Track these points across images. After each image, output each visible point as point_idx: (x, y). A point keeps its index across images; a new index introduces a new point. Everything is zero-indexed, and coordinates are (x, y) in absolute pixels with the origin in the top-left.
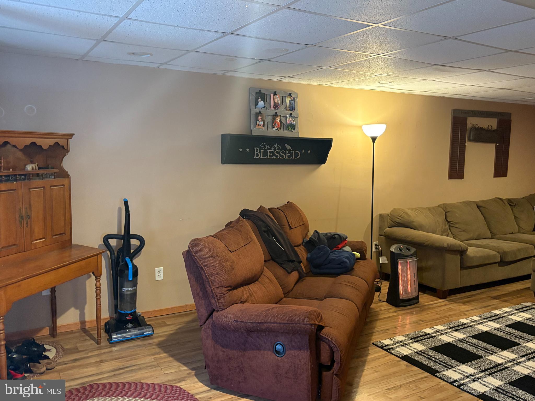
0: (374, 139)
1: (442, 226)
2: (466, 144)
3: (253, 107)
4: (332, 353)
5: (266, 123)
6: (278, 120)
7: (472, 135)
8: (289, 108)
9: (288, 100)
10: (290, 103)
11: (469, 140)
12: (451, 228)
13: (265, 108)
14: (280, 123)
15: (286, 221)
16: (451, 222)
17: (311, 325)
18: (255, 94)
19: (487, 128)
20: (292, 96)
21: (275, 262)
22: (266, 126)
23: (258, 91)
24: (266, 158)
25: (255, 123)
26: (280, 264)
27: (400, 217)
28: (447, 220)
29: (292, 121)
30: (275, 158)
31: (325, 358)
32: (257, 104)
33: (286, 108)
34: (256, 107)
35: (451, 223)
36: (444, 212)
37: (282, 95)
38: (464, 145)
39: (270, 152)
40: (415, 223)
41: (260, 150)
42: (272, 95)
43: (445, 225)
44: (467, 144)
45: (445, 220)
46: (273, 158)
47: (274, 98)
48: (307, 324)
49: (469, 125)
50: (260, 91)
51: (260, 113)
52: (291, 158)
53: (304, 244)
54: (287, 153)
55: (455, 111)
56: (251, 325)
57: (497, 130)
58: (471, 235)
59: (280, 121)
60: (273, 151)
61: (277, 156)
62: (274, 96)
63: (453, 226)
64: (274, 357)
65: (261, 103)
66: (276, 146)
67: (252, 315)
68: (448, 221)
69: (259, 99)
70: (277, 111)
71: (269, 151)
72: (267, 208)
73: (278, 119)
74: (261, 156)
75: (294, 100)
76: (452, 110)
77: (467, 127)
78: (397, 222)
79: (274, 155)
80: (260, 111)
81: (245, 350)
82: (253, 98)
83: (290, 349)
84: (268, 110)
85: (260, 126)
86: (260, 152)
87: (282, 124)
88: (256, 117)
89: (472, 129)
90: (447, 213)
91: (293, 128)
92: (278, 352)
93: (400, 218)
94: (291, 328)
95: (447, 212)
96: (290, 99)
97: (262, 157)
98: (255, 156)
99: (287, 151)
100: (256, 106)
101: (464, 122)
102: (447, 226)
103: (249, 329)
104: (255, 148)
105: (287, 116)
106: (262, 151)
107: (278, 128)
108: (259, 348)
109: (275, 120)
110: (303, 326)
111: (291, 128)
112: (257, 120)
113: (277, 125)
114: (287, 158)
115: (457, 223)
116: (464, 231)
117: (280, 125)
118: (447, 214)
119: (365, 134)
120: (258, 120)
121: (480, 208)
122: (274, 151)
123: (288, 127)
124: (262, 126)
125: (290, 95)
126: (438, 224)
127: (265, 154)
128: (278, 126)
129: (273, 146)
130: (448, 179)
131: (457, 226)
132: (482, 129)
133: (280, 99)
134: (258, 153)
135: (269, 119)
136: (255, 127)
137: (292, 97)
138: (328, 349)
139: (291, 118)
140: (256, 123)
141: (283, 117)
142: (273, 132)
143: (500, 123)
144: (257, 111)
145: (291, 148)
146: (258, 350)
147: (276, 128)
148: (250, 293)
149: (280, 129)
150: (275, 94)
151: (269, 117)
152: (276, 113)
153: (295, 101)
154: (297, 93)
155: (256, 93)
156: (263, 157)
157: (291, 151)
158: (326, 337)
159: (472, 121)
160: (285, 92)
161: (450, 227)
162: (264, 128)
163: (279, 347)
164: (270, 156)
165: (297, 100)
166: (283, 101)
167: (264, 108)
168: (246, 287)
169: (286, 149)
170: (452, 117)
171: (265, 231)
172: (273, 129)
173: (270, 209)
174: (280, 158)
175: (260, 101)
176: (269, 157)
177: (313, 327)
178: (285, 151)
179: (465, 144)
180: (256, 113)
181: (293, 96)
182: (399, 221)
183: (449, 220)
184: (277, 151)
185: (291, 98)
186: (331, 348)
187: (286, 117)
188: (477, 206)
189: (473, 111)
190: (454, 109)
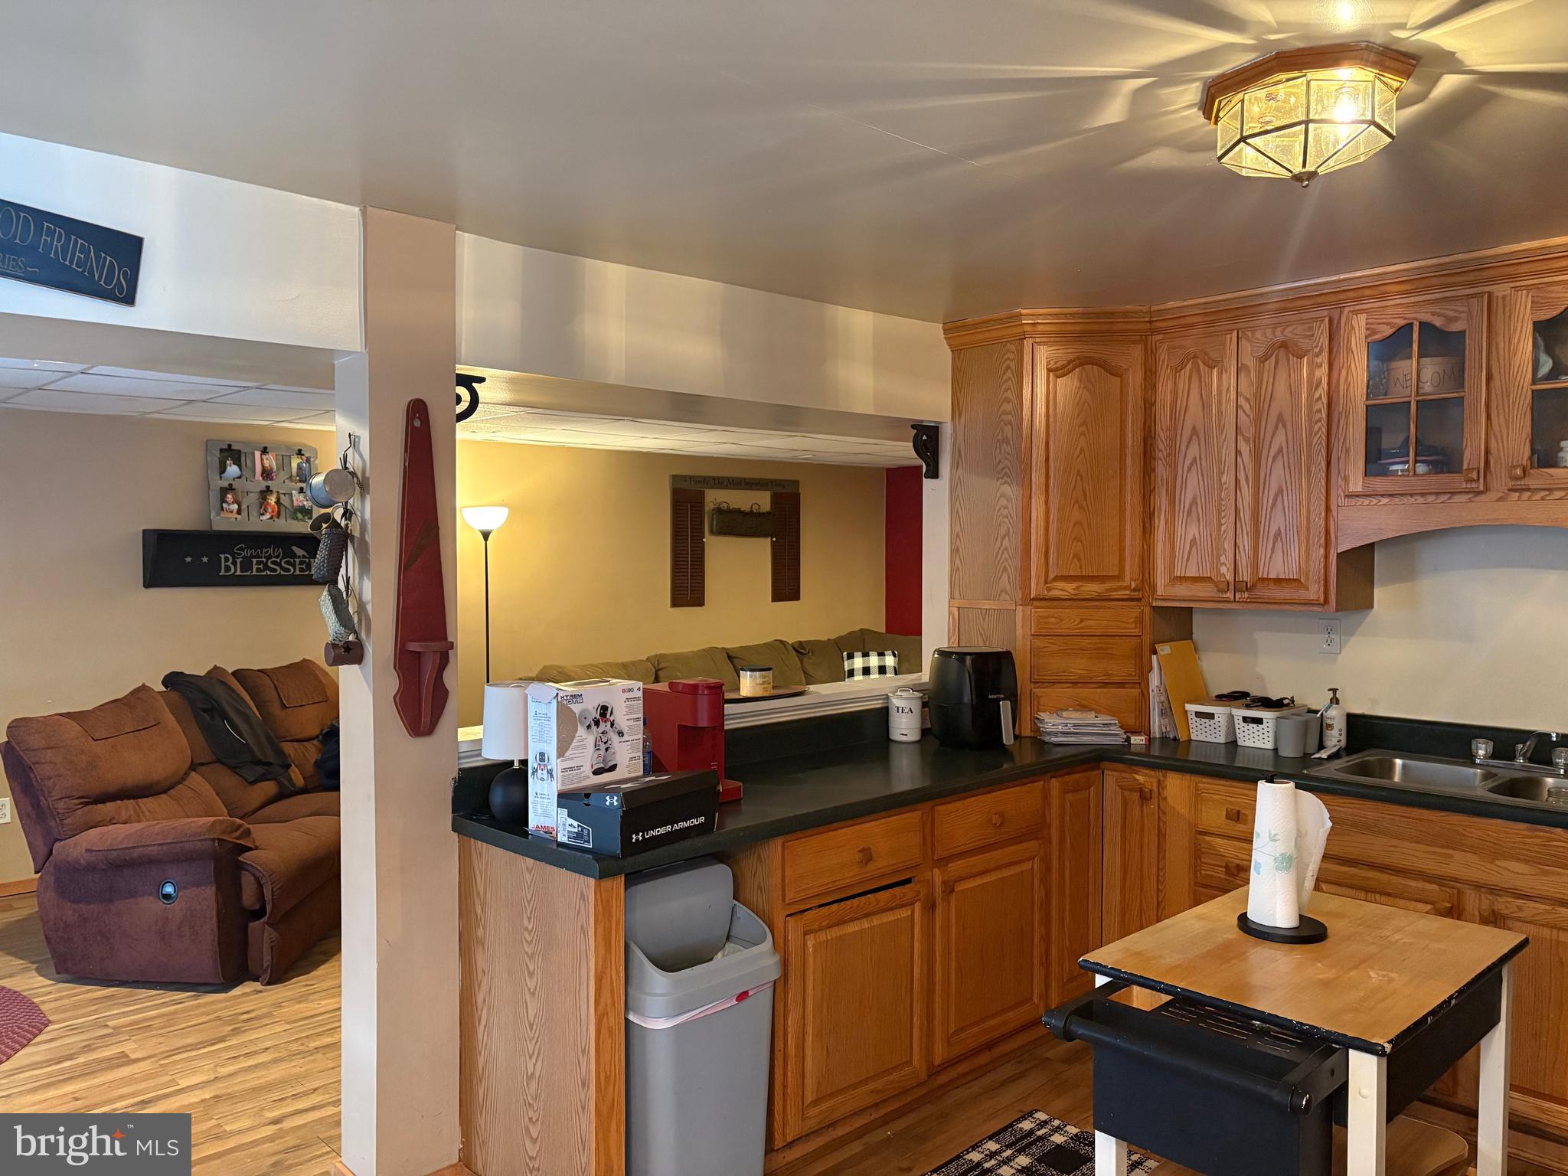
0: (486, 535)
2: (704, 540)
3: (214, 476)
4: (260, 887)
5: (244, 507)
6: (272, 500)
7: (716, 523)
8: (298, 478)
9: (295, 462)
10: (299, 467)
11: (712, 532)
13: (243, 478)
14: (276, 506)
15: (275, 693)
17: (213, 840)
18: (219, 453)
19: (750, 510)
20: (303, 455)
21: (224, 764)
22: (245, 513)
23: (226, 447)
24: (248, 574)
25: (219, 507)
26: (234, 769)
29: (305, 503)
30: (269, 573)
31: (248, 898)
32: (223, 469)
33: (291, 477)
34: (221, 477)
36: (654, 670)
37: (282, 454)
38: (700, 541)
39: (258, 563)
41: (234, 558)
42: (258, 454)
44: (708, 539)
46: (264, 573)
47: (262, 460)
48: (205, 840)
49: (709, 506)
50: (230, 446)
51: (230, 488)
52: (307, 573)
53: (321, 737)
54: (297, 563)
55: (675, 478)
56: (115, 854)
57: (768, 513)
59: (278, 502)
60: (264, 560)
61: (276, 570)
62: (264, 457)
64: (161, 904)
65: (233, 470)
66: (271, 551)
67: (116, 838)
69: (228, 462)
70: (269, 483)
71: (254, 560)
72: (230, 672)
73: (271, 498)
74: (235, 571)
75: (308, 461)
76: (670, 476)
77: (706, 509)
79: (266, 568)
80: (231, 485)
81: (111, 901)
82: (215, 460)
83: (185, 888)
84: (249, 482)
85: (232, 512)
86: (234, 564)
87: (283, 509)
88: (221, 496)
89: (717, 511)
91: (307, 515)
92: (167, 897)
94: (179, 851)
95: (660, 669)
96: (300, 461)
97: (238, 573)
98: (223, 570)
99: (297, 560)
100: (221, 474)
101: (698, 501)
103: (111, 861)
104: (222, 556)
105: (294, 492)
106: (238, 561)
107: (272, 516)
108: (133, 894)
109: (265, 500)
110: (199, 843)
111: (304, 516)
112: (223, 500)
113: (270, 510)
114: (298, 573)
117: (276, 509)
118: (660, 673)
119: (468, 525)
120: (226, 502)
121: (735, 660)
122: (267, 561)
123: (295, 513)
124: (235, 511)
125: (300, 453)
127: (246, 565)
128: (273, 512)
129: (264, 550)
130: (671, 607)
132: (739, 511)
133: (276, 460)
134: (229, 564)
135: (253, 498)
136: (219, 514)
137: (303, 457)
138: (253, 882)
139: (301, 497)
140: (222, 507)
141: (285, 494)
142: (263, 523)
143: (776, 499)
144: (225, 484)
145: (306, 554)
146: (132, 897)
147: (268, 516)
148: (136, 811)
149: (278, 516)
150: (265, 451)
151: (252, 494)
152: (268, 487)
153: (310, 465)
154: (315, 449)
155: (221, 450)
156: (241, 572)
157: (307, 560)
158: (248, 862)
159: (715, 498)
160: (288, 448)
162: (238, 516)
163: (169, 889)
164: (258, 570)
165: (317, 462)
166: (284, 462)
167: (240, 477)
168: (130, 803)
169: (294, 556)
170: (670, 490)
171: (205, 711)
172: (262, 518)
173: (237, 674)
174: (282, 573)
175: (230, 466)
176: (254, 573)
177: (217, 844)
178: (292, 560)
179: (702, 540)
180: (221, 488)
181: (307, 455)
184: (273, 559)
185: (302, 459)
186: (257, 880)
187: (291, 494)
188: (729, 657)
189: (714, 479)
190: (673, 475)
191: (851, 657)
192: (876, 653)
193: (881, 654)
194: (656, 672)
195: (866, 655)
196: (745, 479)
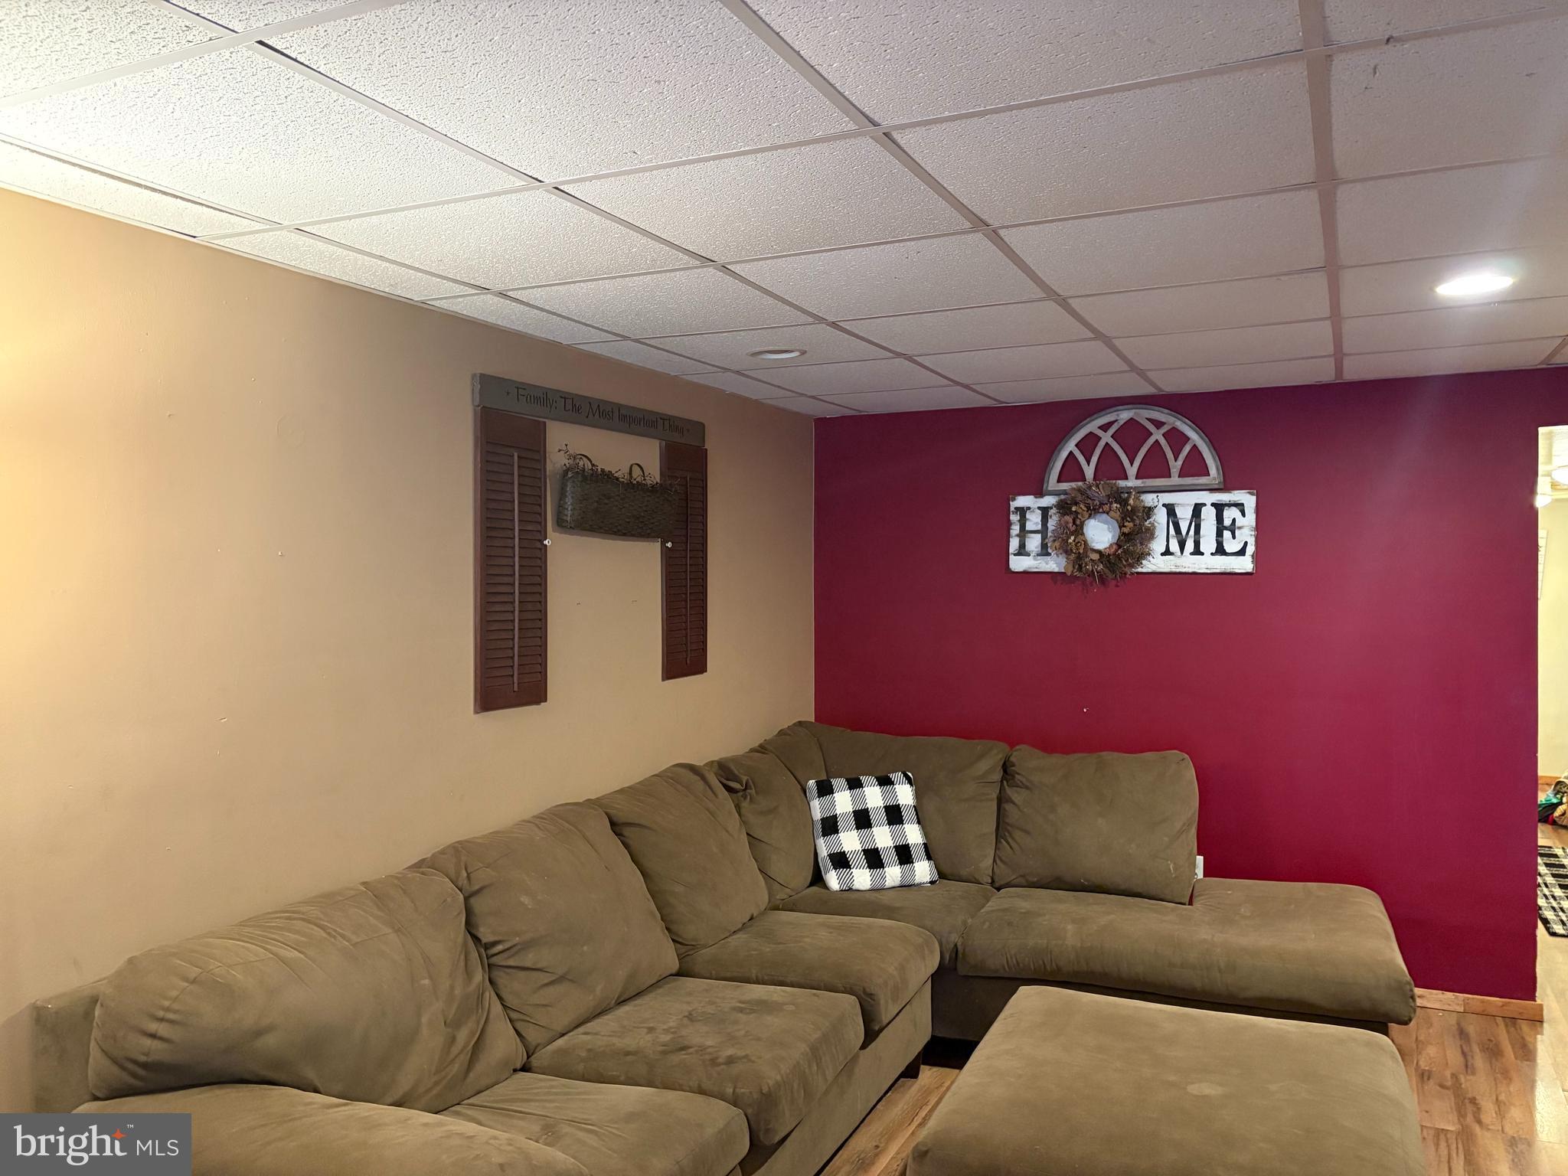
1: (452, 987)
2: (546, 542)
7: (569, 501)
11: (561, 524)
12: (501, 978)
16: (495, 944)
19: (627, 476)
27: (162, 1020)
28: (476, 939)
35: (500, 947)
36: (461, 897)
38: (538, 545)
40: (271, 1041)
43: (469, 974)
44: (555, 542)
45: (465, 944)
49: (556, 460)
55: (486, 383)
57: (653, 489)
58: (599, 989)
63: (511, 963)
68: (484, 940)
76: (474, 376)
77: (549, 467)
78: (143, 1059)
89: (570, 474)
90: (472, 900)
93: (162, 1029)
95: (475, 893)
102: (479, 976)
115: (526, 946)
116: (562, 979)
118: (479, 904)
126: (426, 982)
130: (476, 712)
131: (529, 959)
132: (607, 477)
143: (669, 459)
159: (565, 442)
161: (496, 973)
170: (475, 412)
179: (541, 542)
182: (156, 1050)
183: (486, 936)
188: (613, 824)
189: (565, 397)
190: (482, 376)
191: (825, 790)
192: (873, 780)
193: (885, 781)
194: (466, 899)
195: (855, 784)
196: (620, 406)
